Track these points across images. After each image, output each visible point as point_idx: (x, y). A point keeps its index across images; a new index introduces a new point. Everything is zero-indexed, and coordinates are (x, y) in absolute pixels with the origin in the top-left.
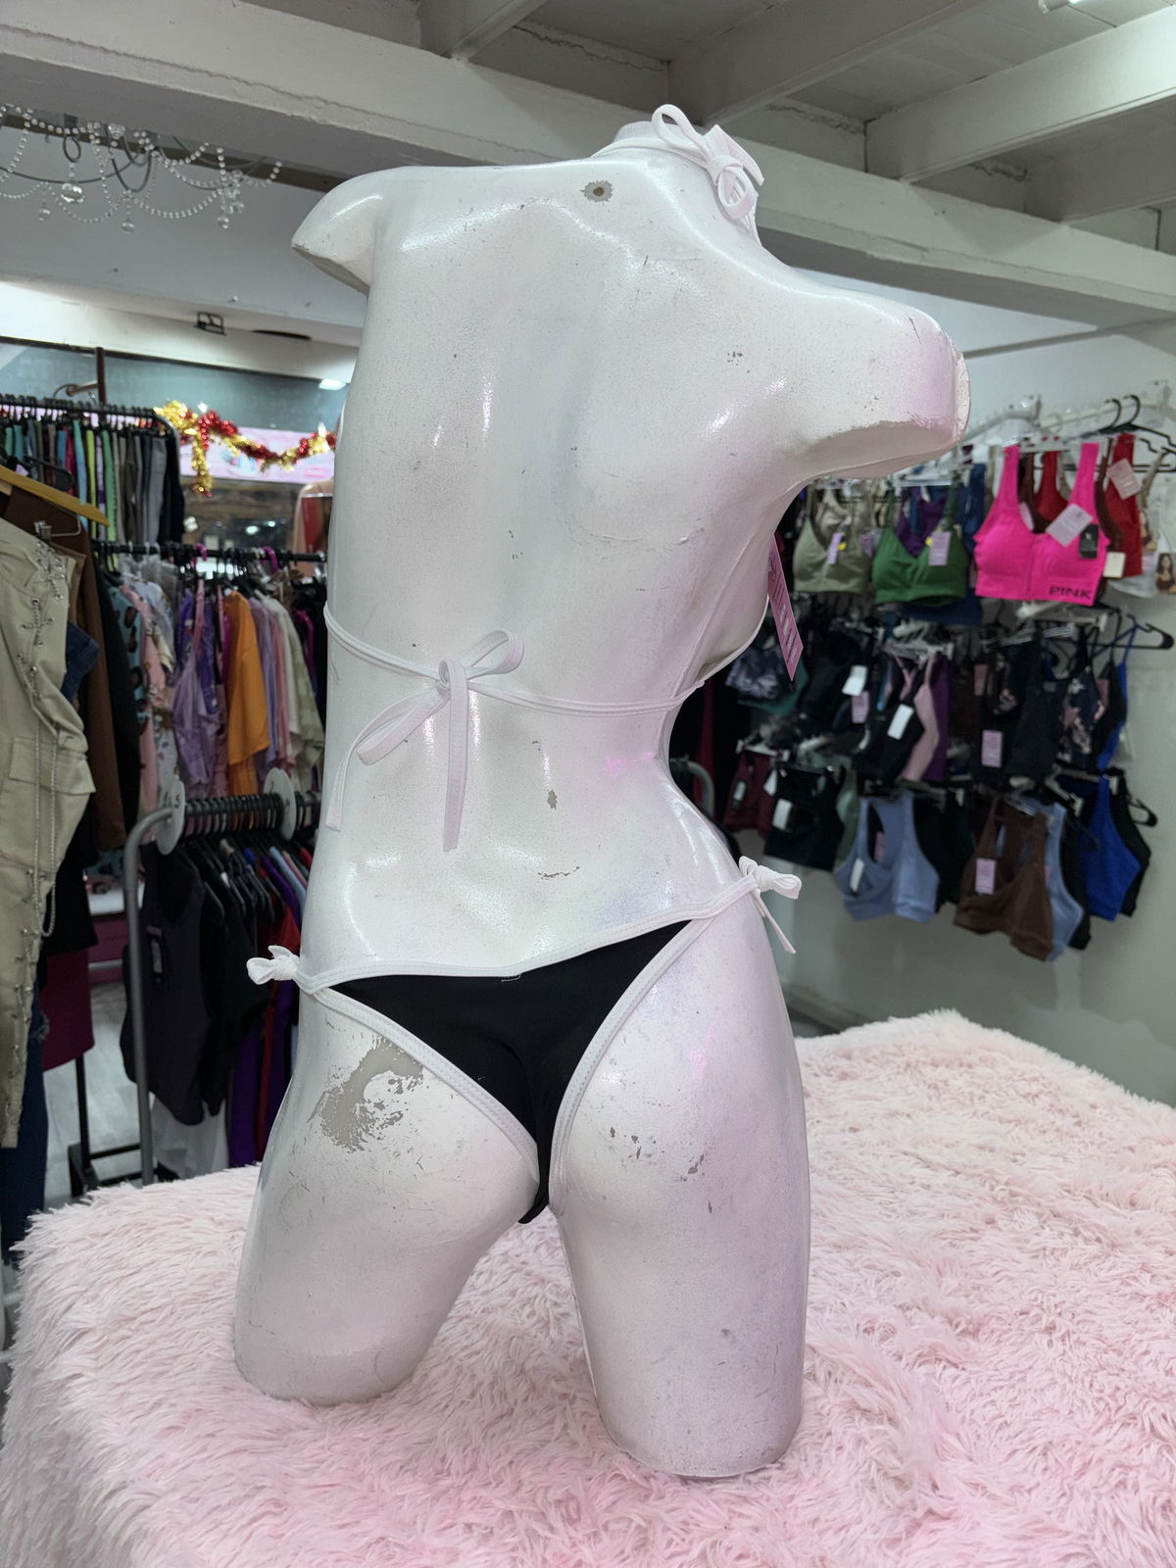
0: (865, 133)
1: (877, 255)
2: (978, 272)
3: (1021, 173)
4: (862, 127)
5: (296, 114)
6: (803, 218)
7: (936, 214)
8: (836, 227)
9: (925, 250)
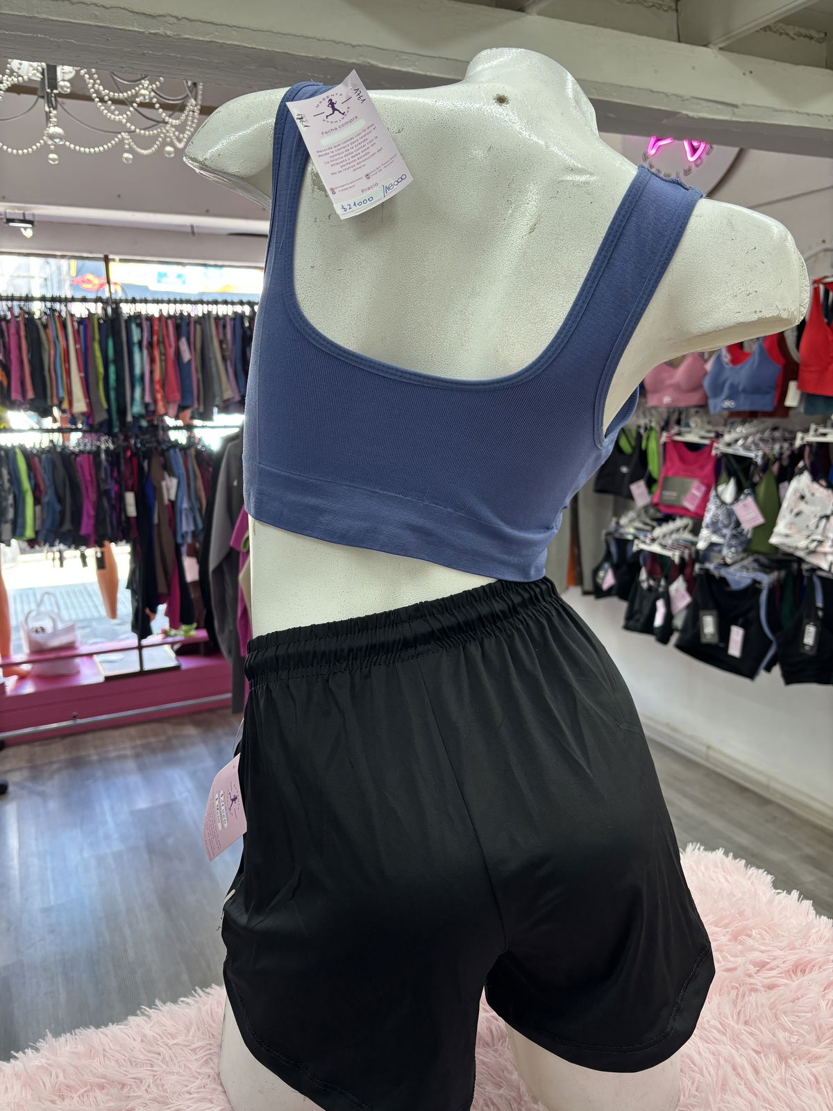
0: (677, 11)
1: (691, 114)
2: (786, 123)
3: (822, 35)
4: (673, 5)
5: (152, 31)
6: (622, 86)
7: (744, 74)
8: (652, 91)
9: (735, 106)
